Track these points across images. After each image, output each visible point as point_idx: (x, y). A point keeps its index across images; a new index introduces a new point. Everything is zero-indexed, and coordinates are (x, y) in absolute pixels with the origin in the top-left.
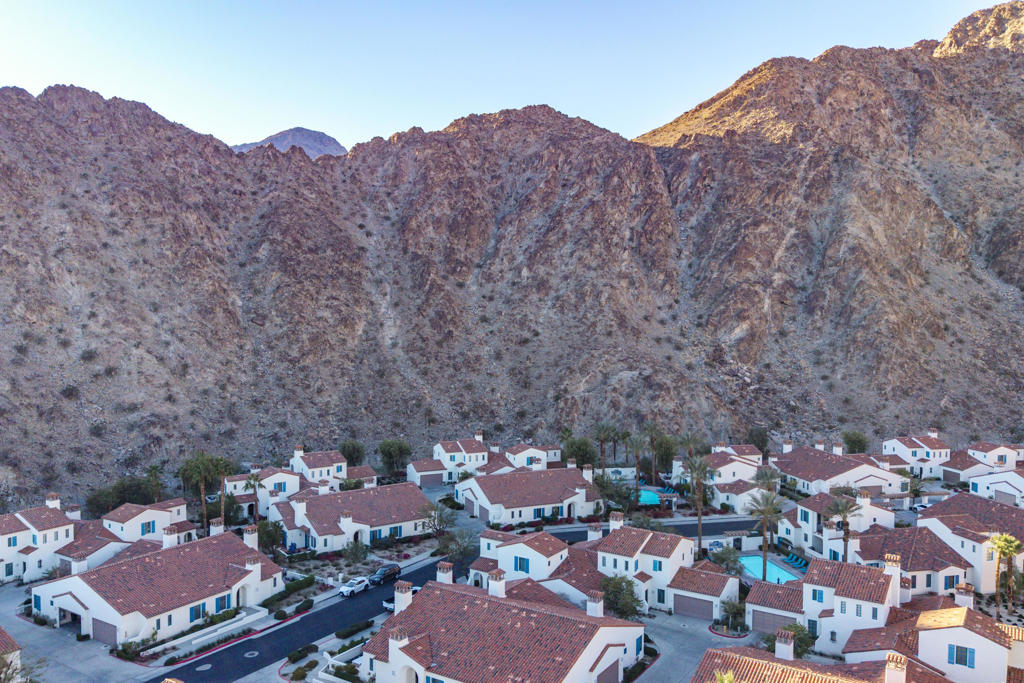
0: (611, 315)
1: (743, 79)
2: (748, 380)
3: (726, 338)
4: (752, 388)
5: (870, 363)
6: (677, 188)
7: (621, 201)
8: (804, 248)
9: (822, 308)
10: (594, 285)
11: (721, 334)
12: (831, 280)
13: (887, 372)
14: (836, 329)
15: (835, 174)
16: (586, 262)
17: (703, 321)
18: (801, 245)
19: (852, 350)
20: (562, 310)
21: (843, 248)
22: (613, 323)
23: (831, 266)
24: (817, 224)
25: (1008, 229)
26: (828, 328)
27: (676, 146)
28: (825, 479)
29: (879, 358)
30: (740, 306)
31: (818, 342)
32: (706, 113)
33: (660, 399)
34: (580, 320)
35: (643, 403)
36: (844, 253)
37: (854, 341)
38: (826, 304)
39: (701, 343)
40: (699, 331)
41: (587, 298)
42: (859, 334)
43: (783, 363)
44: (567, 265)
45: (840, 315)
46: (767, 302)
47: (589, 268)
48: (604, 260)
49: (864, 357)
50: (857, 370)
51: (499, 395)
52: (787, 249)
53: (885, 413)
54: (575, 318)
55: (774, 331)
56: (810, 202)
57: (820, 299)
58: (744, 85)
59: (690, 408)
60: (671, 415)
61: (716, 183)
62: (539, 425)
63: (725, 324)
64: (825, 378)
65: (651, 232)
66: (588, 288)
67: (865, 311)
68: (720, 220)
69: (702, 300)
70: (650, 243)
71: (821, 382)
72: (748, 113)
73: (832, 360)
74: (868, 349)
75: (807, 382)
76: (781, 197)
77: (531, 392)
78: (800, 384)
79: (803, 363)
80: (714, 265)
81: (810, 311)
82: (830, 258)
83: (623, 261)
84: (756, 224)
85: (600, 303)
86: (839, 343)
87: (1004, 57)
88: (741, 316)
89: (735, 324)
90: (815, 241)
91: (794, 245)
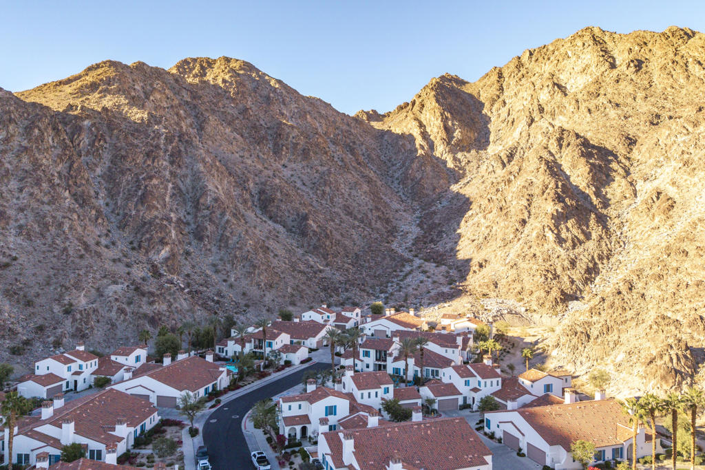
0: (76, 241)
1: (90, 69)
2: (182, 286)
3: (155, 257)
4: (186, 291)
5: (248, 270)
6: (79, 145)
7: (45, 149)
8: (180, 196)
9: (208, 237)
10: (54, 217)
11: (151, 254)
12: (207, 218)
13: (259, 275)
14: (220, 249)
15: (183, 149)
16: (38, 197)
17: (135, 245)
18: (178, 195)
19: (235, 262)
20: (29, 237)
21: (209, 199)
22: (80, 248)
23: (204, 209)
24: (182, 182)
25: (267, 194)
26: (214, 249)
27: (65, 111)
28: (314, 337)
29: (254, 267)
30: (159, 235)
31: (211, 259)
32: (68, 89)
33: (157, 303)
34: (50, 246)
35: (144, 308)
36: (211, 202)
37: (236, 257)
38: (209, 234)
39: (140, 262)
40: (135, 253)
41: (50, 228)
42: (237, 253)
43: (196, 273)
44: (18, 198)
45: (220, 241)
46: (173, 232)
47: (43, 203)
48: (53, 197)
49: (244, 266)
50: (242, 275)
51: (7, 314)
52: (171, 197)
53: (266, 299)
54: (45, 244)
55: (181, 252)
56: (175, 167)
57: (205, 231)
58: (94, 73)
59: (177, 307)
60: (168, 313)
61: (108, 144)
62: (63, 335)
63: (153, 248)
64: (225, 281)
65: (76, 177)
66: (49, 219)
67: (235, 238)
68: (123, 173)
69: (127, 230)
70: (76, 185)
71: (224, 284)
72: (105, 96)
73: (225, 269)
74: (245, 262)
75: (216, 284)
76: (156, 161)
77: (37, 309)
78: (213, 286)
79: (208, 272)
80: (131, 205)
81: (201, 239)
82: (203, 205)
83: (66, 198)
84: (151, 178)
85: (64, 232)
86: (226, 259)
87: (220, 91)
88: (163, 242)
89: (160, 247)
90: (184, 192)
91: (174, 194)
